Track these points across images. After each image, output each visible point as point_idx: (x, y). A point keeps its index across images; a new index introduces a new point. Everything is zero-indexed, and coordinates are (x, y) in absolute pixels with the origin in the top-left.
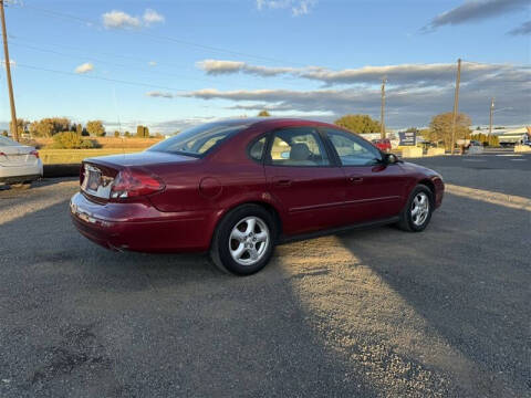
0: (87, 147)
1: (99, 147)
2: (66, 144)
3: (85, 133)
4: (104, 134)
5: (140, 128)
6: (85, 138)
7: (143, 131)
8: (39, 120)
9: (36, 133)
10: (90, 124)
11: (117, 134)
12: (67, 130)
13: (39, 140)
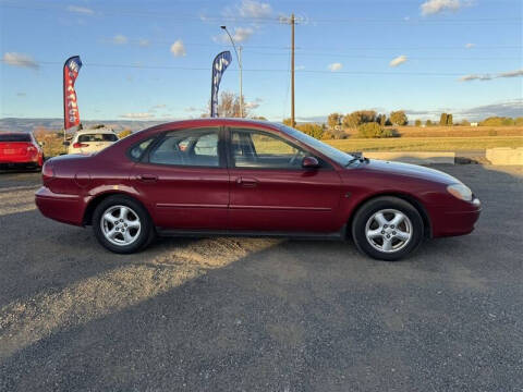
0: (386, 137)
1: (398, 136)
2: (368, 134)
3: (388, 123)
4: (405, 123)
5: (443, 115)
6: (387, 128)
7: (447, 119)
8: (350, 113)
9: (347, 125)
10: (393, 114)
11: (418, 123)
12: (372, 121)
13: (347, 131)
